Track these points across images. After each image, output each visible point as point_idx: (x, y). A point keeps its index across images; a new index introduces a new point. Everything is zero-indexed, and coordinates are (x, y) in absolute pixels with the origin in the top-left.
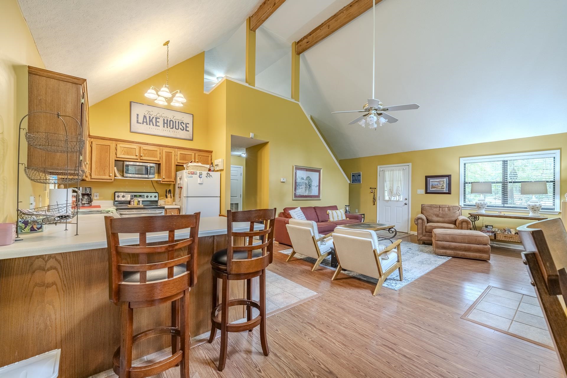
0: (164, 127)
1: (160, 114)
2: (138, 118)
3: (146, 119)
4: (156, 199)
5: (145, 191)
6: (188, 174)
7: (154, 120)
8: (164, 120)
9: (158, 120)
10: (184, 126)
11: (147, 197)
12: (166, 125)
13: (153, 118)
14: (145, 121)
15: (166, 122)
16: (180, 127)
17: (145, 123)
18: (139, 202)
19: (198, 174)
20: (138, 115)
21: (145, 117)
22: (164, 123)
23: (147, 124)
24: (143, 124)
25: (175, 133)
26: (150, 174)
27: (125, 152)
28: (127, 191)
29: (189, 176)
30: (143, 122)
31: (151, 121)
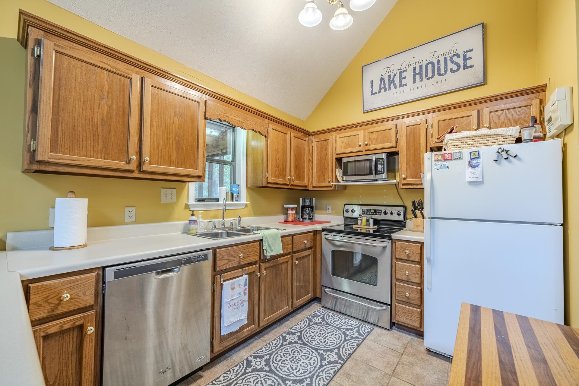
0: (415, 82)
1: (407, 62)
2: (372, 87)
3: (384, 82)
4: (401, 218)
5: (385, 203)
6: (434, 163)
7: (397, 80)
8: (414, 69)
9: (403, 75)
10: (460, 61)
11: (385, 213)
12: (418, 77)
13: (395, 75)
14: (382, 86)
15: (418, 71)
16: (450, 65)
17: (382, 91)
18: (368, 221)
19: (467, 158)
20: (372, 82)
21: (382, 79)
22: (415, 74)
23: (386, 90)
24: (379, 92)
25: (439, 84)
26: (376, 174)
27: (345, 143)
28: (361, 203)
29: (438, 167)
30: (380, 89)
31: (392, 82)
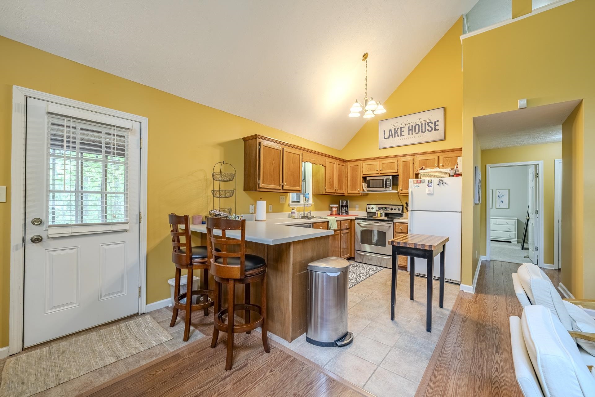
0: (409, 134)
1: (405, 122)
2: (384, 134)
3: (392, 132)
4: (400, 212)
5: (392, 204)
6: (414, 184)
7: (399, 132)
8: (409, 127)
9: (403, 129)
10: (433, 126)
11: (392, 209)
12: (411, 131)
13: (398, 129)
14: (391, 134)
15: (410, 128)
16: (428, 128)
17: (391, 137)
18: (381, 214)
20: (384, 131)
21: (390, 130)
22: (409, 130)
24: (389, 138)
25: (422, 137)
26: (386, 187)
27: (368, 169)
28: (377, 203)
30: (389, 136)
31: (396, 133)
